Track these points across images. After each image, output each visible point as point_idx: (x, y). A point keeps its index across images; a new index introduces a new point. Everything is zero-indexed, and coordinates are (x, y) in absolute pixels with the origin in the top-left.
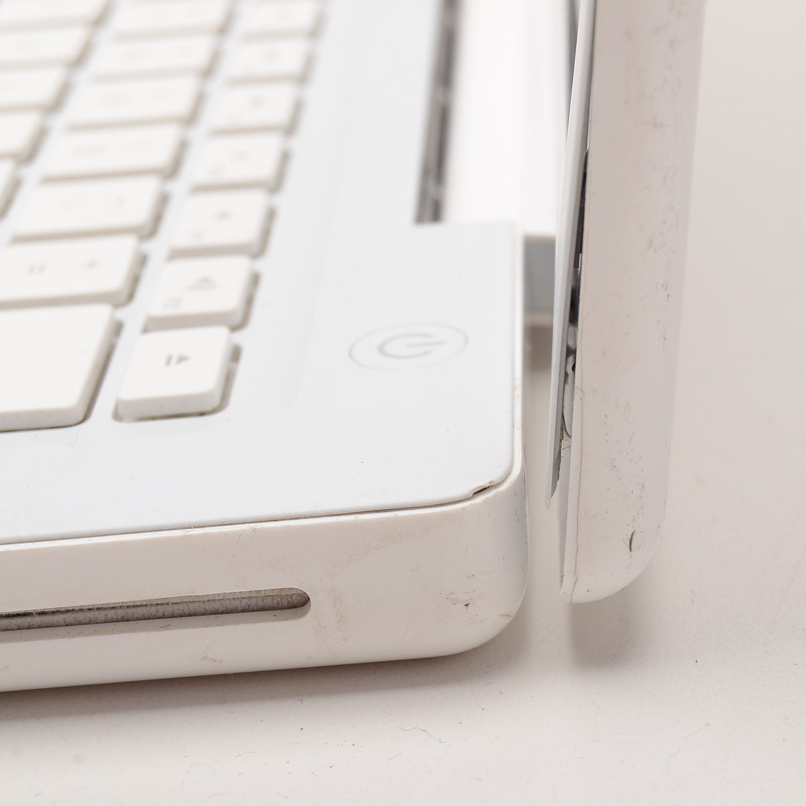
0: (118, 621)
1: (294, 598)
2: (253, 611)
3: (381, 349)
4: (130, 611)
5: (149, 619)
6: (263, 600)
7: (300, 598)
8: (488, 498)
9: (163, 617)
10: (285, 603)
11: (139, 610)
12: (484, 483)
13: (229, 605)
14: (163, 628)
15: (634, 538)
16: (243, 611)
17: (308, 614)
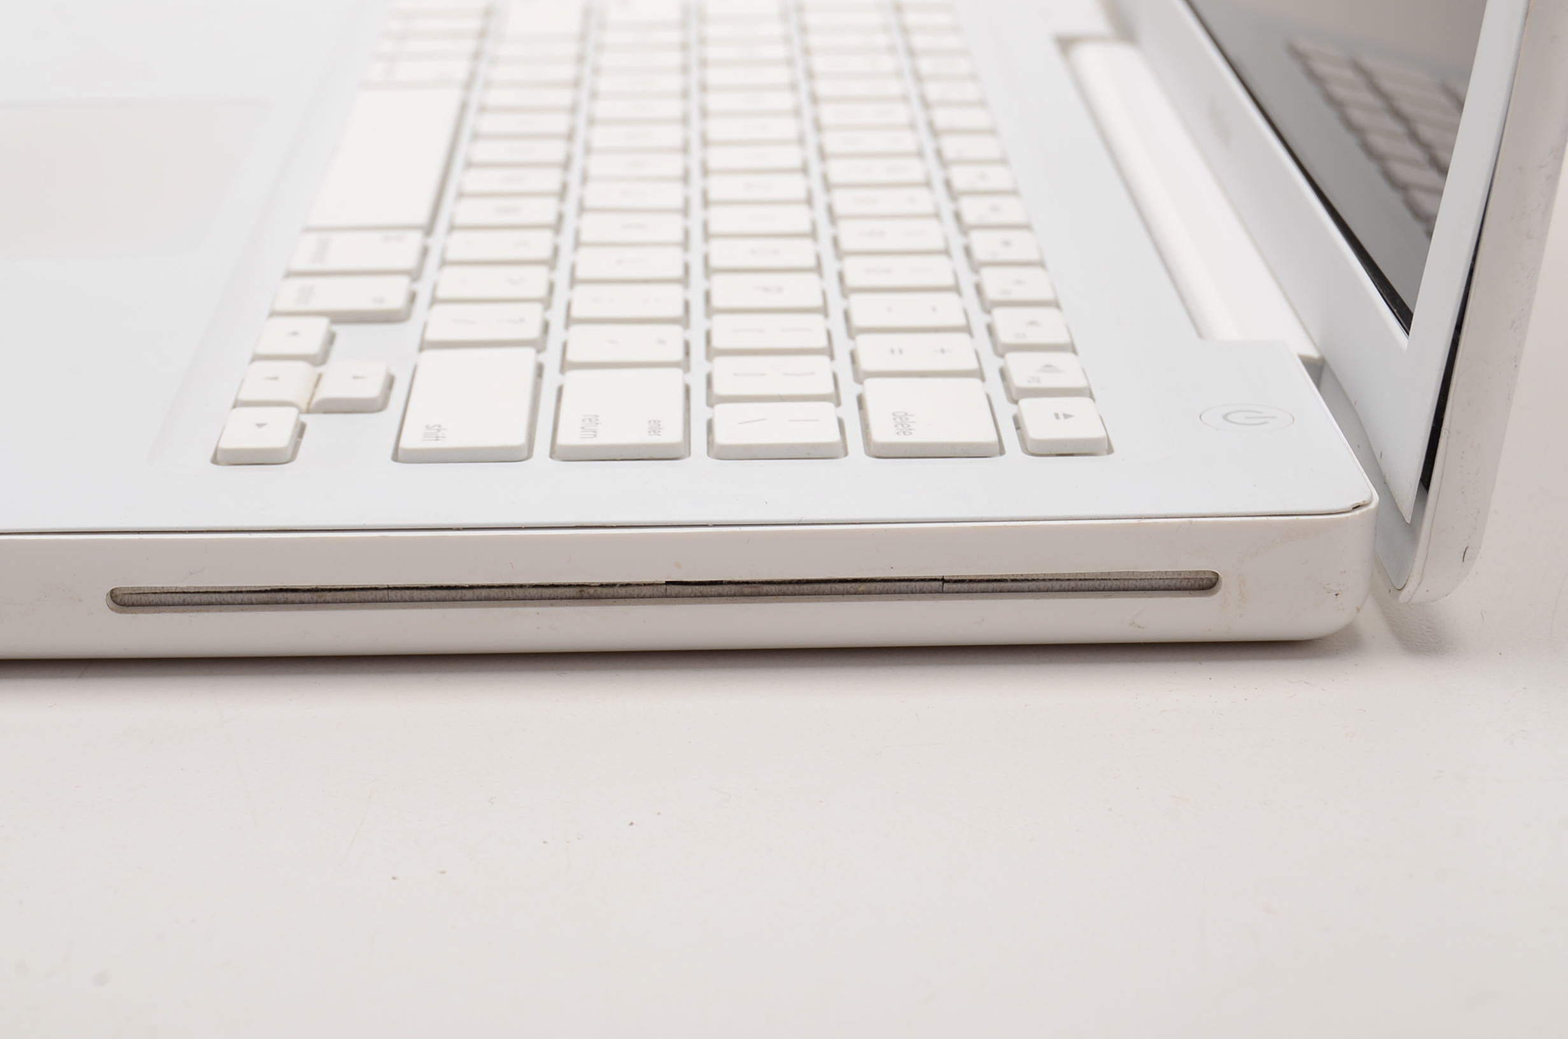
0: (1068, 591)
1: (1205, 582)
2: (1172, 590)
3: (1225, 417)
4: (1080, 583)
5: (1092, 591)
6: (1181, 582)
7: (1209, 582)
8: (1363, 512)
9: (1104, 590)
10: (1197, 585)
11: (1087, 583)
12: (1359, 501)
13: (1154, 583)
14: (1105, 597)
15: (1467, 551)
16: (1164, 590)
17: (1219, 593)
